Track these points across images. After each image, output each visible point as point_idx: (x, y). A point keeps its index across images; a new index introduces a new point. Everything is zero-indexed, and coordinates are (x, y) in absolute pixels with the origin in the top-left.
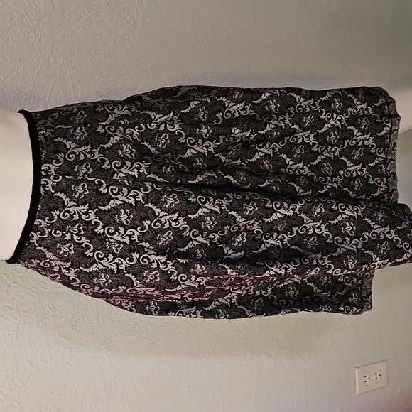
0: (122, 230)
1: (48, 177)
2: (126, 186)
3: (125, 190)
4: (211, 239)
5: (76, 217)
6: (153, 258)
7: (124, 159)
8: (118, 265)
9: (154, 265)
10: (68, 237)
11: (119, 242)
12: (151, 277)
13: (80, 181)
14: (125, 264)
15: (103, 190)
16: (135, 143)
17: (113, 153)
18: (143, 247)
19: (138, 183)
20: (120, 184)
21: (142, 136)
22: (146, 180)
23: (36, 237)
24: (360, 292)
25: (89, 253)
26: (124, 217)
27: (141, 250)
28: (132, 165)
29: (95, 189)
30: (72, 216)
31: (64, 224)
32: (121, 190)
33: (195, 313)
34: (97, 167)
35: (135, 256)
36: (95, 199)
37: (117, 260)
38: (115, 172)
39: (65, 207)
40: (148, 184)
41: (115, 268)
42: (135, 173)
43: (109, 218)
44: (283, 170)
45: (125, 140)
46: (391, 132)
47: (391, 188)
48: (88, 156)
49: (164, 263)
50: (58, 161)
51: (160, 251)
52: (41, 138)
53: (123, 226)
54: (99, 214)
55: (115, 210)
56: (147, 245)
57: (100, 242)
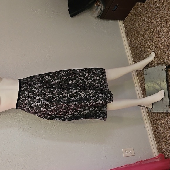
0: (37, 97)
1: (22, 88)
3: (38, 89)
4: (58, 98)
5: (28, 95)
6: (44, 102)
8: (37, 104)
9: (45, 104)
10: (26, 99)
11: (37, 99)
12: (45, 106)
13: (28, 88)
14: (39, 104)
15: (33, 89)
16: (40, 81)
19: (40, 88)
20: (37, 88)
21: (42, 80)
23: (20, 100)
25: (31, 102)
26: (38, 94)
29: (31, 89)
31: (26, 96)
34: (32, 86)
35: (41, 102)
36: (31, 91)
37: (37, 103)
39: (25, 93)
40: (42, 88)
41: (37, 105)
43: (35, 95)
45: (38, 80)
46: (104, 76)
47: (107, 89)
49: (47, 103)
51: (46, 101)
52: (21, 82)
53: (38, 96)
54: (32, 94)
55: (36, 93)
56: (43, 100)
57: (33, 100)
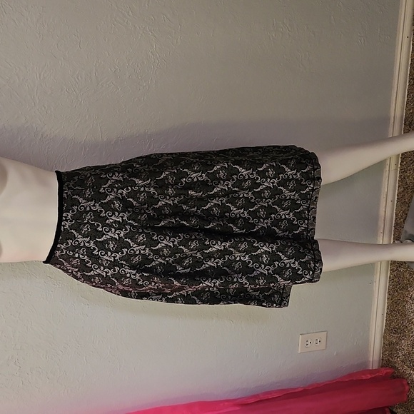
0: (109, 253)
1: (67, 220)
2: (114, 227)
3: (113, 230)
4: (167, 261)
5: (82, 245)
6: (127, 271)
7: (114, 210)
8: (106, 273)
9: (128, 275)
10: (77, 255)
11: (107, 260)
12: (126, 282)
13: (86, 224)
14: (110, 272)
15: (99, 229)
17: (108, 207)
18: (122, 264)
19: (121, 226)
20: (110, 226)
22: (127, 224)
23: (58, 253)
24: (281, 294)
25: (89, 265)
26: (111, 246)
27: (121, 266)
28: (119, 214)
29: (94, 228)
30: (79, 244)
31: (75, 248)
32: (111, 230)
33: (161, 299)
34: (97, 216)
35: (117, 269)
36: (94, 234)
37: (105, 270)
38: (108, 219)
39: (75, 238)
40: (128, 227)
41: (104, 274)
42: (120, 220)
43: (102, 246)
44: (227, 214)
47: (310, 227)
48: (92, 208)
49: (134, 275)
50: (73, 211)
51: (132, 267)
53: (110, 251)
54: (96, 243)
55: (106, 242)
56: (124, 263)
57: (96, 259)
